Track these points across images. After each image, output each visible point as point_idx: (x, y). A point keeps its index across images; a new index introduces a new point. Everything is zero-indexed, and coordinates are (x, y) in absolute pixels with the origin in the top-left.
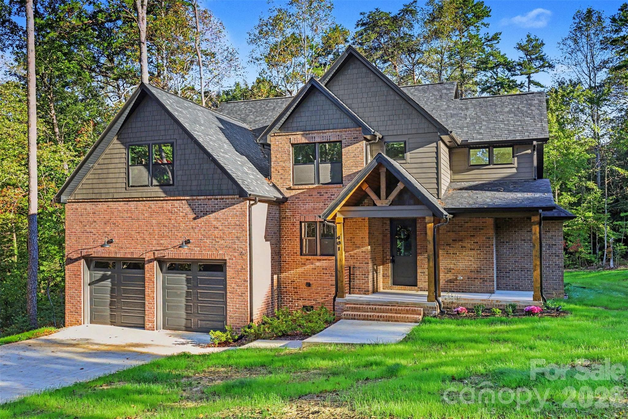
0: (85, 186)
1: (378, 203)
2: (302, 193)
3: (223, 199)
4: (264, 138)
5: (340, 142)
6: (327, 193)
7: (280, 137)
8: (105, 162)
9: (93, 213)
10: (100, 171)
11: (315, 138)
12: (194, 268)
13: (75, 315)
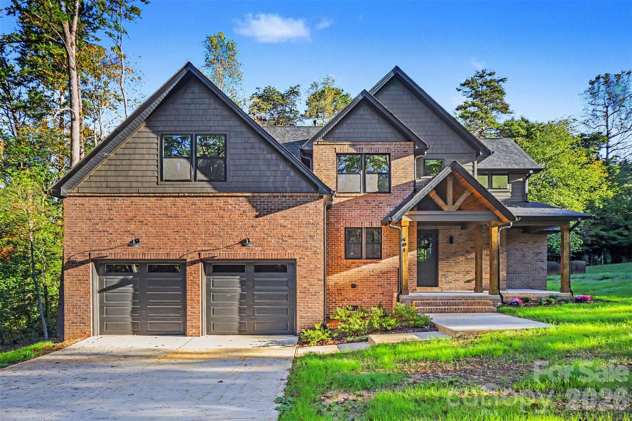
0: (93, 179)
1: (444, 208)
2: (348, 201)
3: (293, 196)
4: (310, 145)
5: (389, 154)
6: (375, 201)
7: (324, 146)
8: (126, 151)
9: (107, 210)
10: (118, 162)
11: (362, 149)
12: (250, 269)
13: (80, 326)
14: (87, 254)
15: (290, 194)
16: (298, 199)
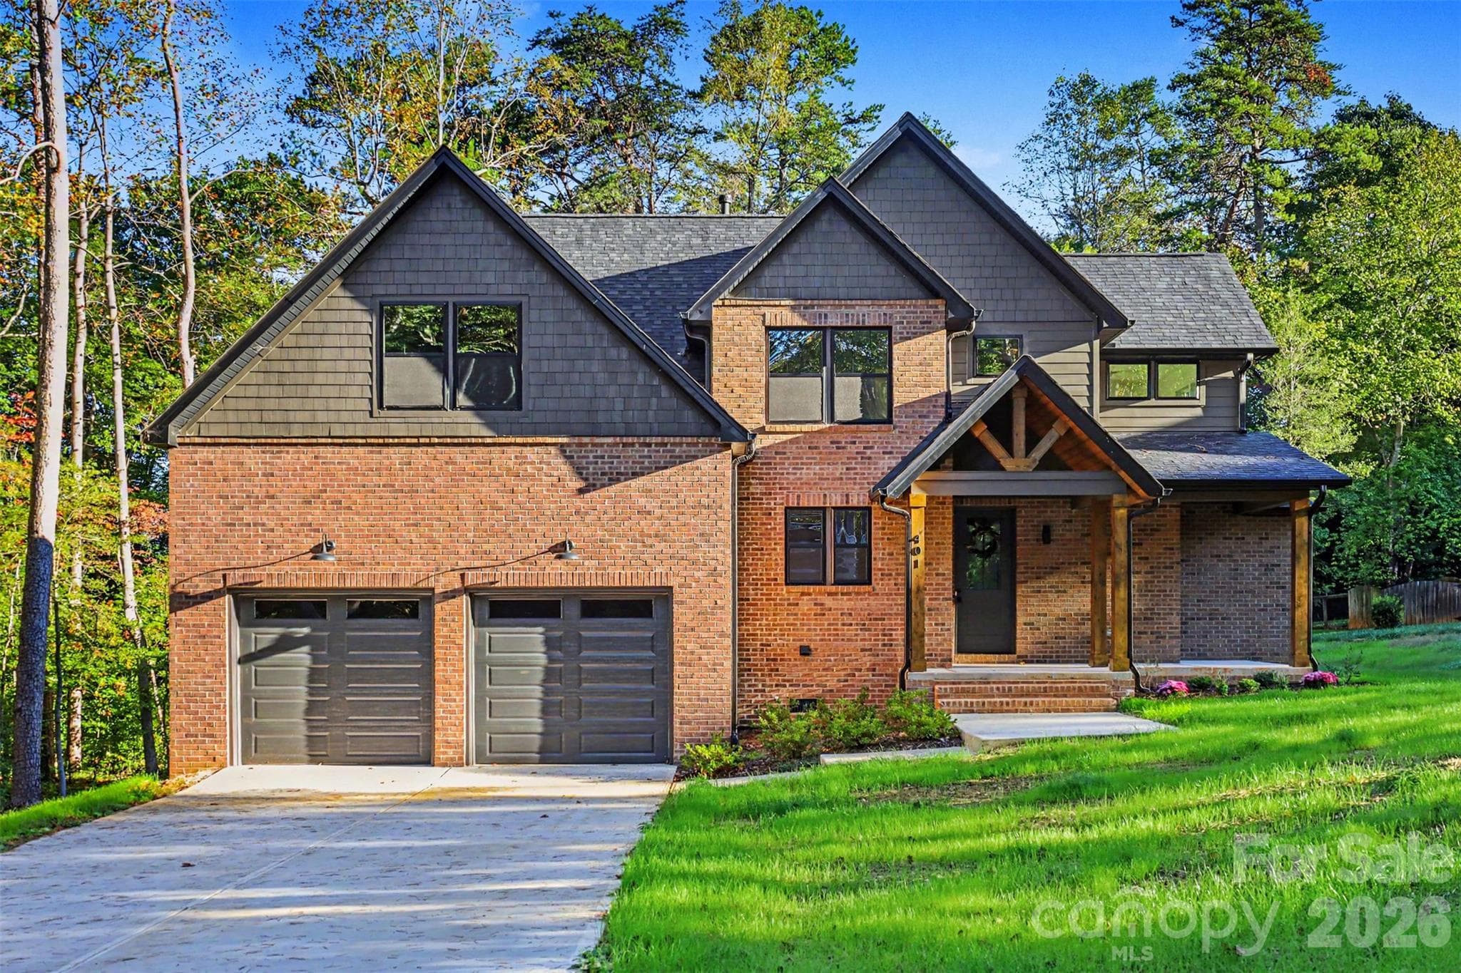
0: (231, 403)
1: (1008, 464)
2: (791, 441)
3: (666, 445)
4: (704, 309)
5: (889, 328)
6: (854, 443)
7: (738, 310)
8: (303, 341)
9: (264, 475)
10: (287, 366)
11: (826, 316)
12: (571, 611)
13: (204, 742)
14: (219, 575)
15: (659, 440)
16: (677, 450)
